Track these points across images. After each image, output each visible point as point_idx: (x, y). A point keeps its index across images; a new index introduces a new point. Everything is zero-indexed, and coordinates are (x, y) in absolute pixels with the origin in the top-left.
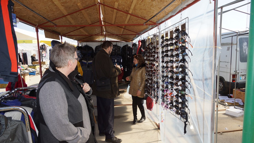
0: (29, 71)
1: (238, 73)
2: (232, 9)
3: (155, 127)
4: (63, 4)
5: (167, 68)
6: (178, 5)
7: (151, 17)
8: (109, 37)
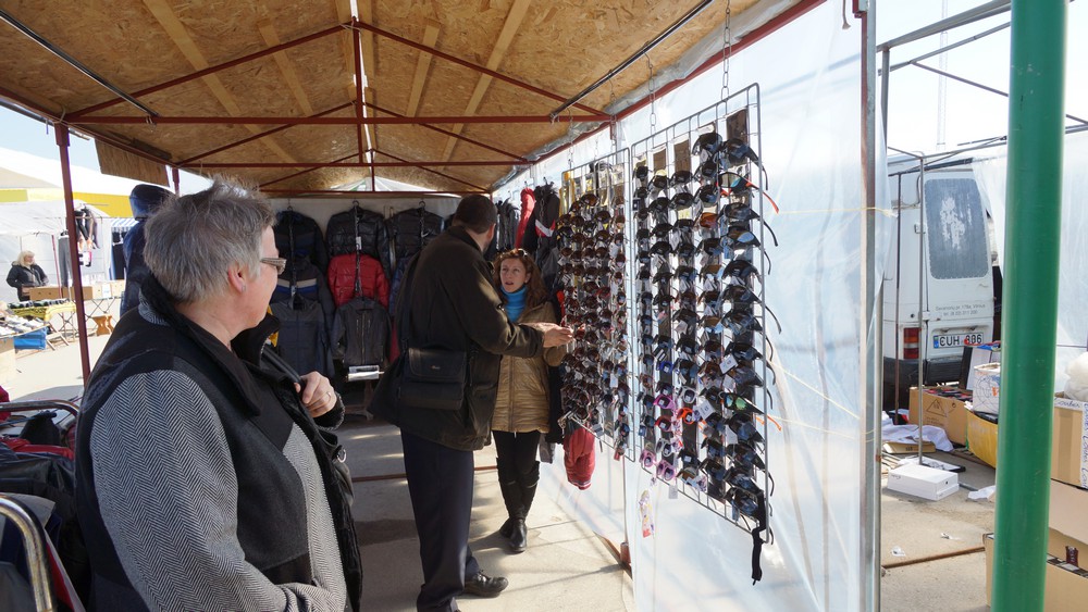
0: (14, 329)
1: (927, 321)
2: (909, 63)
3: (607, 561)
4: (188, 21)
5: (665, 304)
6: (704, 37)
7: (583, 88)
8: (387, 175)
